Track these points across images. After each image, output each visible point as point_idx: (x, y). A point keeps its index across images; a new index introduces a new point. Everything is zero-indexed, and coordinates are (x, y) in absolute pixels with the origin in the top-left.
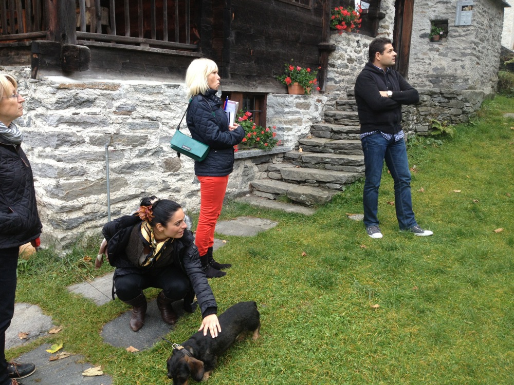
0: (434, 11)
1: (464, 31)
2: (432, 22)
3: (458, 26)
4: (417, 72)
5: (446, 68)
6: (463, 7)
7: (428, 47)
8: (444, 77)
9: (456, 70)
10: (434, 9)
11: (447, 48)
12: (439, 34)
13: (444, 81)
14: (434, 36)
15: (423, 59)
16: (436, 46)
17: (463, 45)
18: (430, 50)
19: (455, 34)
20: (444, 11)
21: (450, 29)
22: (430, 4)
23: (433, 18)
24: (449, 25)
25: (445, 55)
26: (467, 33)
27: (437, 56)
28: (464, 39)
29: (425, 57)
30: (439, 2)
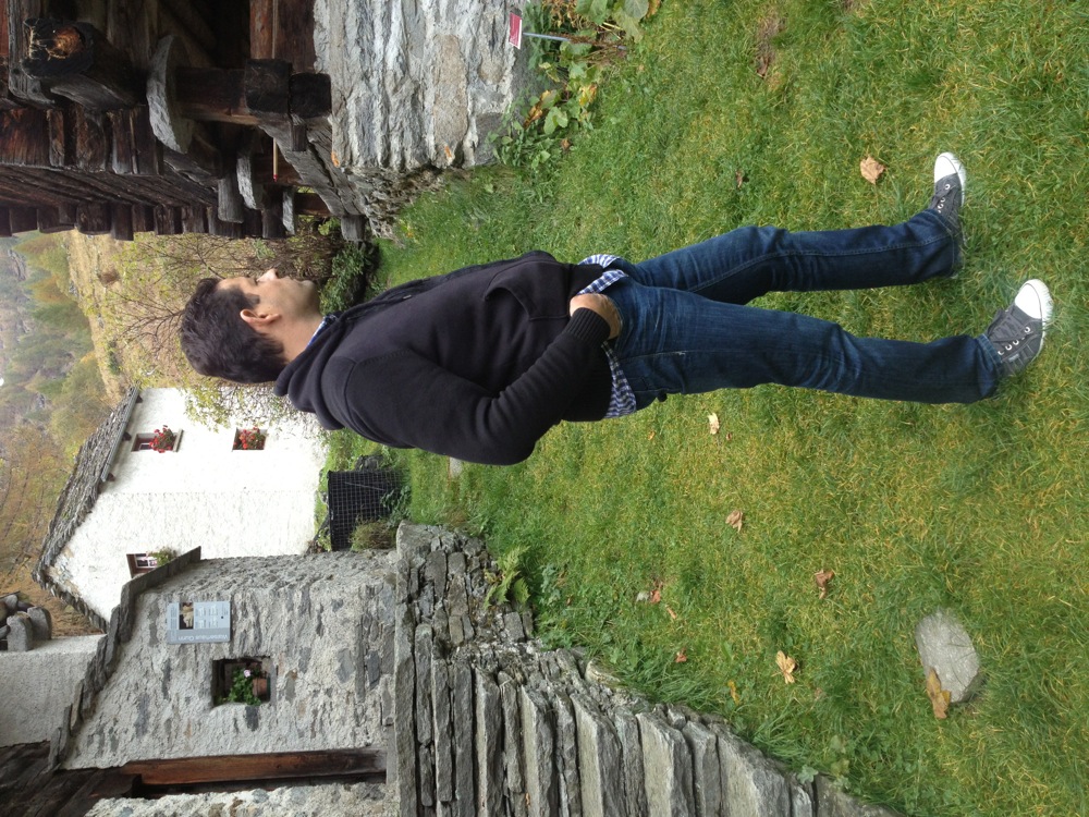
0: (188, 700)
1: (245, 615)
2: (215, 703)
3: (232, 633)
4: (351, 723)
5: (340, 646)
6: (183, 626)
7: (283, 702)
8: (363, 649)
9: (345, 621)
10: (182, 701)
11: (288, 652)
12: (250, 679)
13: (373, 648)
14: (255, 692)
15: (315, 712)
16: (280, 682)
17: (283, 614)
18: (291, 694)
19: (251, 637)
20: (189, 674)
21: (237, 653)
22: (167, 713)
23: (207, 700)
24: (227, 655)
25: (306, 654)
26: (249, 609)
27: (309, 676)
28: (265, 612)
29: (309, 709)
30: (165, 690)
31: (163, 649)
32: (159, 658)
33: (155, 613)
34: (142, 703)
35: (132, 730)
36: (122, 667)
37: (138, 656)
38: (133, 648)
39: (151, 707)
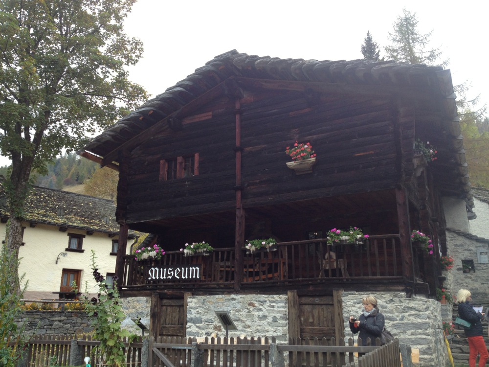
0: (463, 255)
1: (485, 267)
2: (462, 261)
3: (480, 264)
5: (479, 288)
6: (481, 253)
7: (464, 276)
8: (478, 294)
9: (486, 290)
11: (476, 276)
12: (469, 268)
13: (479, 296)
14: (466, 269)
15: (462, 283)
16: (468, 275)
17: (486, 275)
18: (466, 277)
19: (479, 268)
20: (469, 255)
21: (475, 265)
22: (460, 251)
23: (463, 259)
24: (475, 263)
25: (476, 281)
26: (487, 267)
27: (471, 281)
28: (486, 271)
29: (463, 282)
30: (465, 250)
31: (475, 249)
32: (473, 248)
33: (484, 247)
34: (462, 245)
35: (455, 244)
36: (470, 240)
37: (473, 244)
38: (475, 243)
39: (461, 247)
